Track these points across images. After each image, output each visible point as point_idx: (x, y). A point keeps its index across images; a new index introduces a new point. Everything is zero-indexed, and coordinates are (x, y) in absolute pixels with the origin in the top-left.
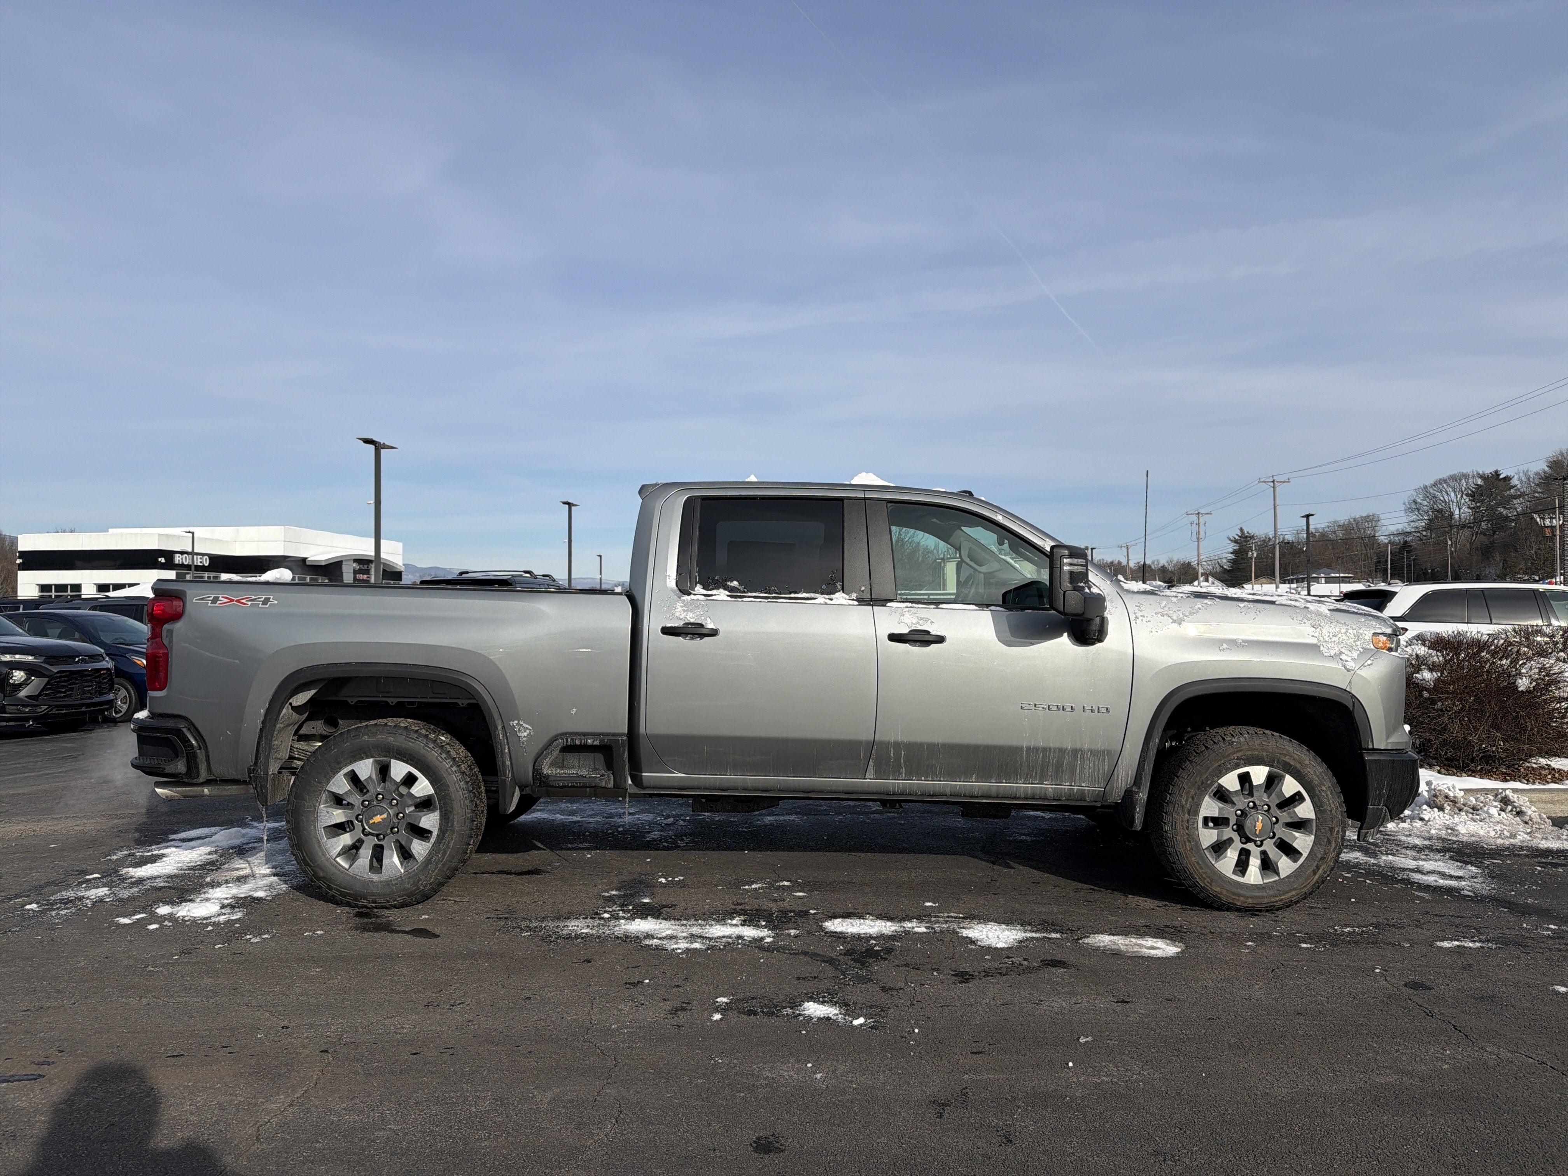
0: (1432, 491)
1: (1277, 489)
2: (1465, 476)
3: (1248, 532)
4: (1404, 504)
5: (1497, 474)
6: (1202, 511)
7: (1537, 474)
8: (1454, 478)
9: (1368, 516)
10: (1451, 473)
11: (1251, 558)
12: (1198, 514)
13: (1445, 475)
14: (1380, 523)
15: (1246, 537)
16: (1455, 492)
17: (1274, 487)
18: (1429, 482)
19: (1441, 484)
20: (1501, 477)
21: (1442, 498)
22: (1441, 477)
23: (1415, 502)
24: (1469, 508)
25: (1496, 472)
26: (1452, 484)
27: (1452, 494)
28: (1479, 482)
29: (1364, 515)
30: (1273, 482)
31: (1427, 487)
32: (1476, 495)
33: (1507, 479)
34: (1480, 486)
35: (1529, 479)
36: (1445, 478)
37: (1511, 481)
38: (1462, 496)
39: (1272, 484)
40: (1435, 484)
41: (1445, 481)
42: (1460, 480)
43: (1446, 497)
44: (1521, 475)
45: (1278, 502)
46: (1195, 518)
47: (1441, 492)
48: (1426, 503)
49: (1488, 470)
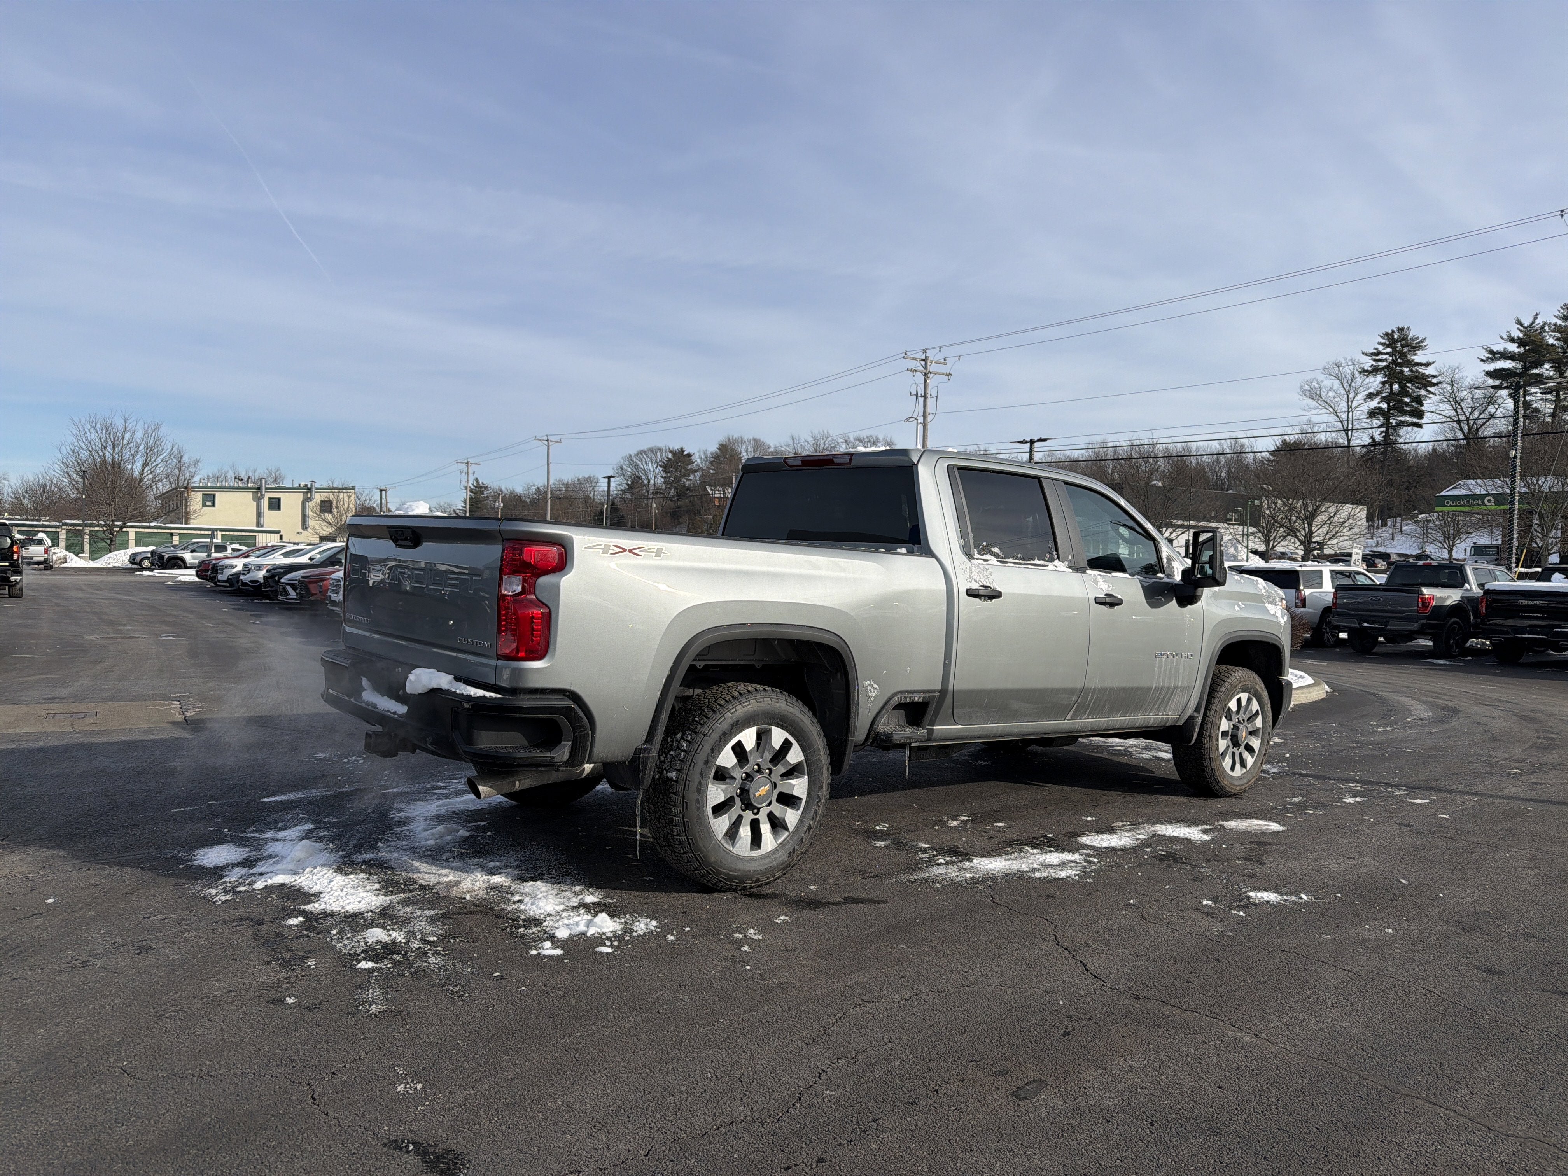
0: (635, 460)
1: (551, 448)
2: (660, 450)
3: (483, 483)
4: (613, 469)
5: (682, 451)
6: (471, 461)
7: (712, 454)
8: (651, 450)
9: (590, 477)
10: (650, 446)
11: (498, 508)
12: (468, 463)
13: (645, 447)
14: (598, 485)
15: (481, 487)
16: (652, 463)
17: (548, 446)
18: (633, 452)
19: (642, 454)
20: (685, 453)
21: (642, 467)
22: (642, 449)
23: (622, 468)
24: (662, 477)
25: (682, 449)
26: (651, 455)
27: (650, 465)
28: (670, 456)
29: (586, 476)
30: (547, 440)
31: (631, 456)
32: (667, 466)
33: (689, 455)
34: (670, 460)
35: (706, 458)
36: (646, 450)
37: (692, 458)
38: (657, 467)
39: (546, 443)
40: (637, 455)
41: (645, 452)
42: (656, 453)
43: (645, 466)
44: (702, 453)
45: (550, 461)
46: (464, 466)
47: (642, 461)
48: (630, 470)
49: (677, 447)
